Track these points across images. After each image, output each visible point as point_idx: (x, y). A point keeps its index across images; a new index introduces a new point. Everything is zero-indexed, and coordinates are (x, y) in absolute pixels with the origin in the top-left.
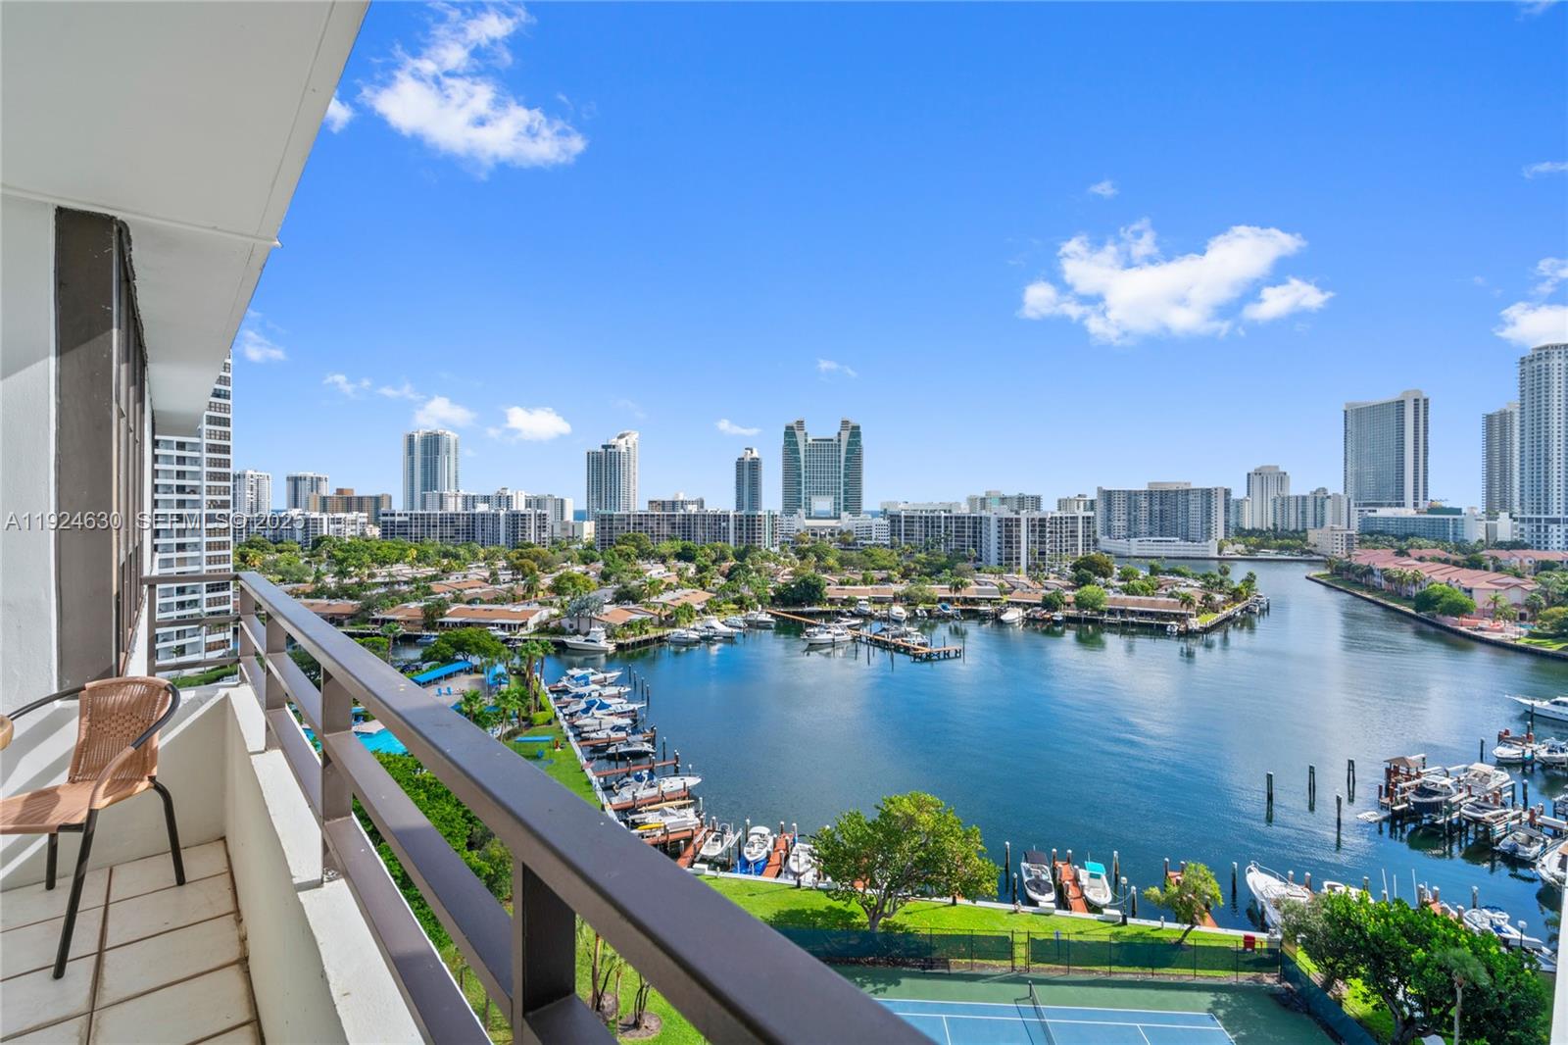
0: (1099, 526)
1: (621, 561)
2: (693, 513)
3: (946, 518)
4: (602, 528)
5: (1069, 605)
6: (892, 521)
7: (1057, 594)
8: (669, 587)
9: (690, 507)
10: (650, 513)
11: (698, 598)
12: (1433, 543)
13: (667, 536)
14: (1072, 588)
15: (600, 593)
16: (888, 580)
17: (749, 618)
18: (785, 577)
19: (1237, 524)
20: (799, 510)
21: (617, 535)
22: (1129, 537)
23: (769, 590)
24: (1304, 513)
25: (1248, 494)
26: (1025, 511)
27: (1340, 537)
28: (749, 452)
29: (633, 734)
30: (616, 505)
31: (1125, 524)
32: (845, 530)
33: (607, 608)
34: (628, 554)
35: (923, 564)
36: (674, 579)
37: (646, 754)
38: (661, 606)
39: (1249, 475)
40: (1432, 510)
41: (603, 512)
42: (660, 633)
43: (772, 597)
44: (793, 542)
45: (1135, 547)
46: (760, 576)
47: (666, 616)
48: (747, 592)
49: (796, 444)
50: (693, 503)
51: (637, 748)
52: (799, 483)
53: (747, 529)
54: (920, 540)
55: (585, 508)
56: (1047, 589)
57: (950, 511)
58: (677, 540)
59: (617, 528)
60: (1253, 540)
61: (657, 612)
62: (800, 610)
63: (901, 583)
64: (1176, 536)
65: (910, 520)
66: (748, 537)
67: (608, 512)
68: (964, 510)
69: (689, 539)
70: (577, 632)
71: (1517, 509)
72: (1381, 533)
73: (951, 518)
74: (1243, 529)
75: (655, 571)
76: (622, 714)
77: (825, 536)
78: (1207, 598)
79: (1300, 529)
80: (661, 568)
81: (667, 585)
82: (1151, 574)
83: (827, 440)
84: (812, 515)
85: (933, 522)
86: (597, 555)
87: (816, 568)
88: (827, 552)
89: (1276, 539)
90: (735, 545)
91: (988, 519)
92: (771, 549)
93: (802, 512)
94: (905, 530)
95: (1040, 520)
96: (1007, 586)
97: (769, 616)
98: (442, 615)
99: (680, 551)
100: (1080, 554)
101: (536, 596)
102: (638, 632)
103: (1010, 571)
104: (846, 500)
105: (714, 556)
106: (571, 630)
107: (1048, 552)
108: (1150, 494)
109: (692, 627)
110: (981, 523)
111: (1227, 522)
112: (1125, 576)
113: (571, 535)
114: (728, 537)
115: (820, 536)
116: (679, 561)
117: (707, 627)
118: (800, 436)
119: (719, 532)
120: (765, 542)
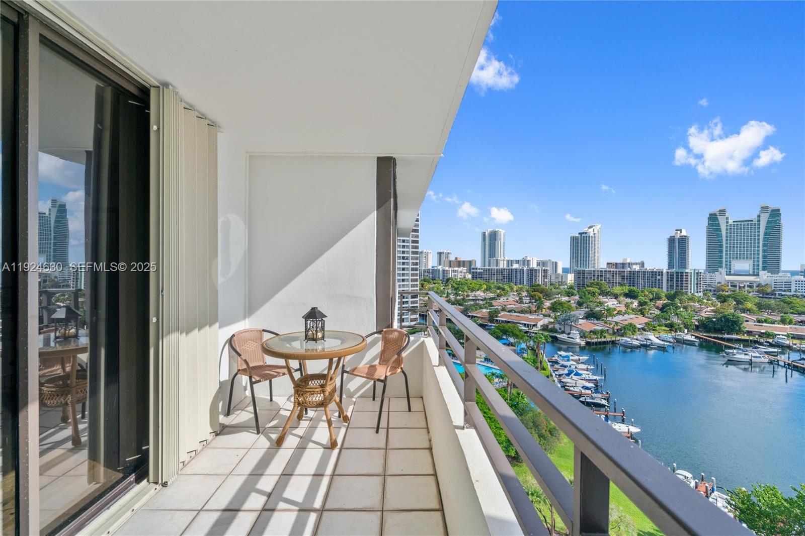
1: (590, 296)
2: (636, 270)
4: (579, 278)
8: (619, 313)
9: (634, 267)
10: (608, 270)
11: (639, 321)
13: (619, 283)
15: (576, 313)
17: (677, 337)
18: (707, 313)
20: (720, 269)
21: (587, 282)
23: (693, 321)
28: (679, 232)
29: (596, 393)
30: (587, 265)
32: (763, 284)
33: (581, 321)
34: (594, 292)
36: (623, 309)
37: (603, 406)
38: (614, 323)
41: (579, 268)
42: (613, 339)
43: (696, 325)
44: (715, 291)
46: (687, 311)
47: (617, 330)
48: (675, 320)
49: (719, 225)
50: (636, 264)
51: (599, 401)
52: (721, 251)
53: (677, 281)
55: (569, 267)
58: (625, 286)
59: (587, 278)
61: (611, 326)
62: (720, 336)
66: (677, 286)
67: (582, 269)
69: (633, 286)
70: (563, 332)
75: (611, 303)
76: (589, 381)
77: (744, 287)
80: (615, 302)
81: (619, 311)
83: (747, 221)
84: (732, 273)
86: (575, 292)
87: (735, 309)
88: (746, 299)
90: (667, 291)
92: (696, 294)
93: (723, 270)
97: (694, 337)
98: (497, 317)
99: (628, 292)
101: (542, 311)
102: (599, 336)
104: (765, 263)
105: (651, 297)
106: (560, 331)
109: (635, 337)
113: (561, 281)
114: (662, 285)
115: (740, 287)
116: (626, 298)
117: (645, 339)
118: (722, 221)
119: (656, 282)
120: (691, 289)
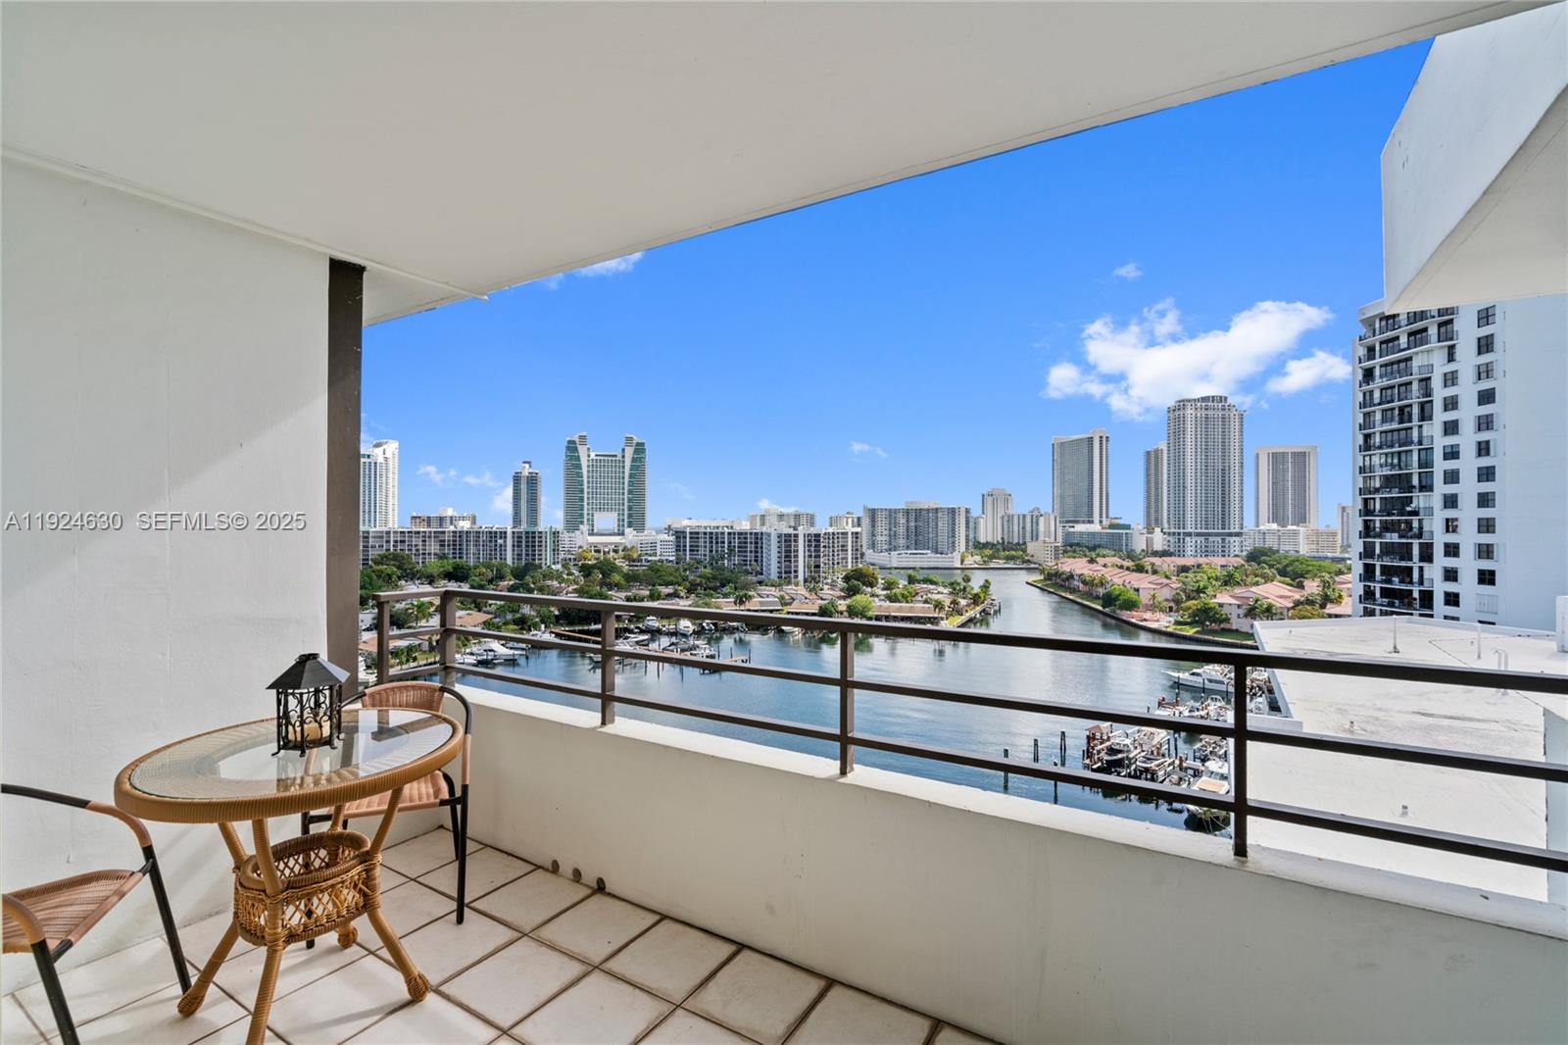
0: (865, 540)
1: (379, 582)
2: (465, 529)
3: (729, 534)
5: (842, 613)
6: (677, 537)
7: (832, 603)
9: (461, 523)
10: (414, 529)
11: (473, 620)
12: (1113, 553)
14: (844, 598)
16: (675, 595)
17: (531, 639)
19: (975, 538)
20: (581, 526)
22: (890, 550)
23: (552, 609)
24: (1024, 528)
25: (983, 513)
26: (801, 527)
27: (1049, 548)
28: (528, 466)
31: (887, 538)
32: (629, 547)
34: (388, 575)
35: (708, 579)
39: (983, 496)
40: (1112, 526)
42: (431, 660)
43: (556, 616)
44: (575, 559)
45: (895, 559)
48: (526, 611)
49: (578, 458)
50: (464, 518)
52: (582, 499)
53: (527, 546)
54: (705, 555)
56: (822, 599)
57: (732, 527)
58: (447, 558)
59: (373, 546)
60: (988, 552)
62: (586, 628)
63: (687, 597)
64: (928, 549)
65: (695, 535)
66: (527, 555)
68: (745, 526)
69: (461, 557)
71: (1166, 525)
72: (1078, 544)
73: (734, 534)
74: (979, 543)
77: (609, 552)
78: (954, 602)
79: (1021, 542)
80: (427, 589)
82: (909, 583)
83: (610, 456)
84: (595, 531)
85: (717, 538)
87: (601, 585)
88: (614, 568)
89: (1004, 550)
90: (513, 563)
91: (769, 535)
92: (553, 567)
93: (584, 528)
94: (691, 546)
95: (816, 535)
96: (787, 597)
97: (553, 635)
99: (451, 570)
100: (850, 567)
102: (404, 660)
103: (789, 583)
104: (630, 516)
105: (490, 575)
107: (822, 565)
108: (907, 512)
109: (468, 650)
110: (762, 538)
111: (967, 536)
112: (889, 586)
114: (506, 555)
115: (604, 552)
116: (449, 581)
117: (485, 651)
118: (582, 451)
119: (496, 550)
120: (546, 559)
